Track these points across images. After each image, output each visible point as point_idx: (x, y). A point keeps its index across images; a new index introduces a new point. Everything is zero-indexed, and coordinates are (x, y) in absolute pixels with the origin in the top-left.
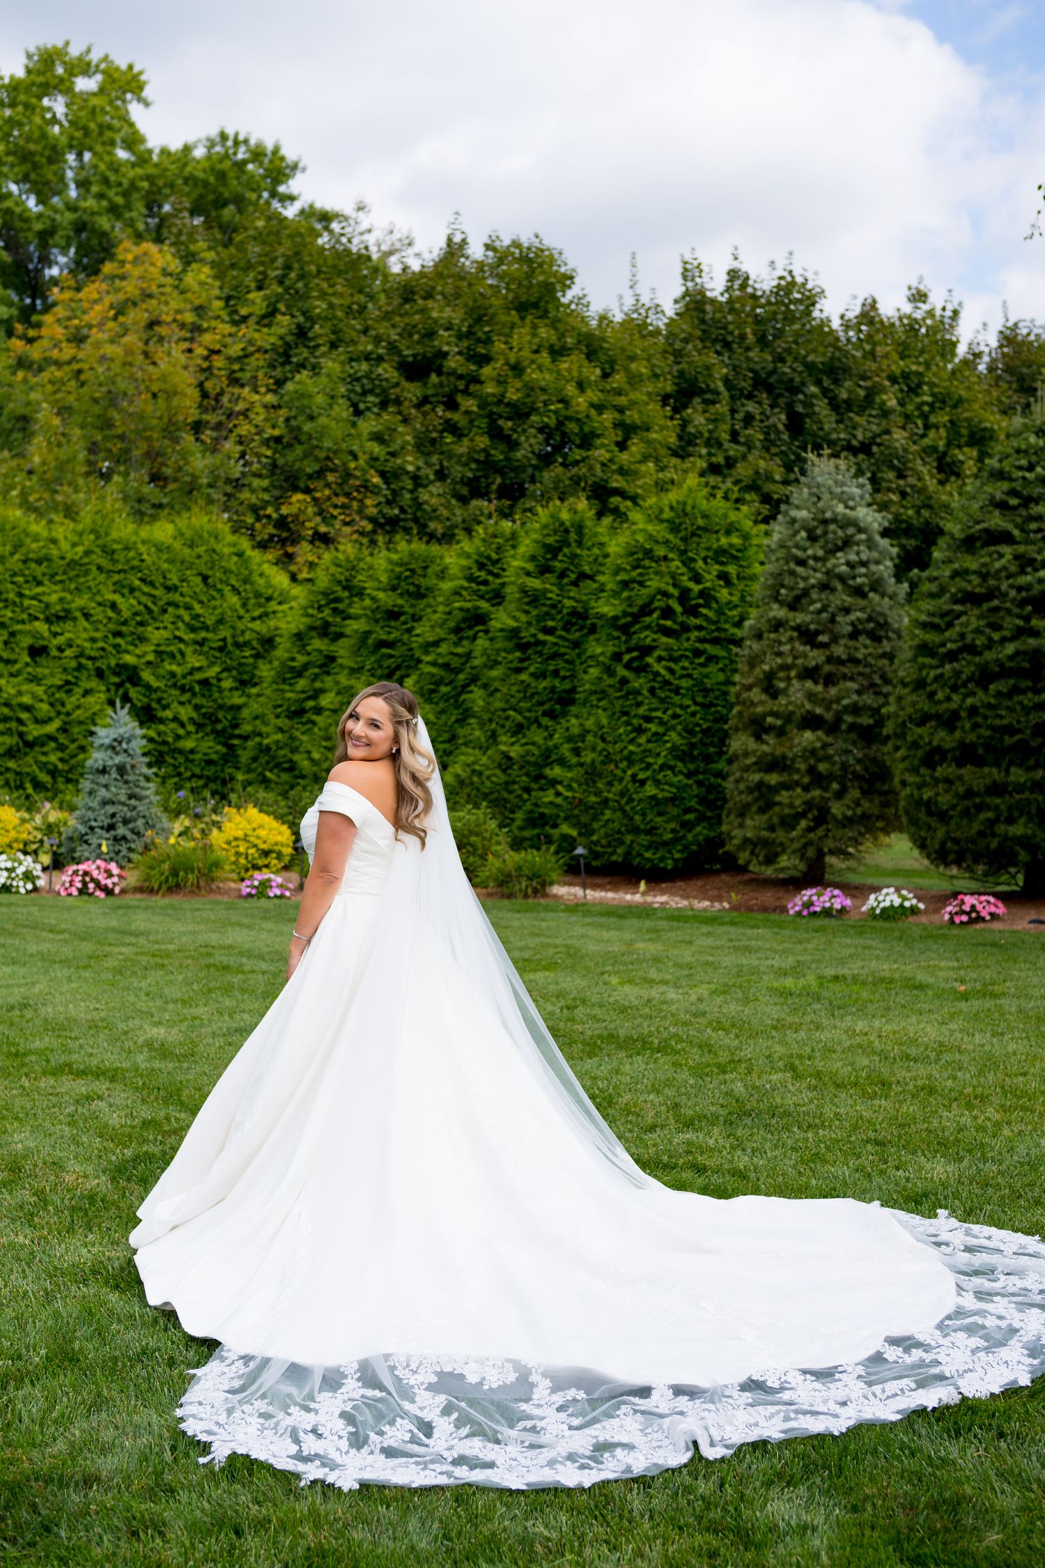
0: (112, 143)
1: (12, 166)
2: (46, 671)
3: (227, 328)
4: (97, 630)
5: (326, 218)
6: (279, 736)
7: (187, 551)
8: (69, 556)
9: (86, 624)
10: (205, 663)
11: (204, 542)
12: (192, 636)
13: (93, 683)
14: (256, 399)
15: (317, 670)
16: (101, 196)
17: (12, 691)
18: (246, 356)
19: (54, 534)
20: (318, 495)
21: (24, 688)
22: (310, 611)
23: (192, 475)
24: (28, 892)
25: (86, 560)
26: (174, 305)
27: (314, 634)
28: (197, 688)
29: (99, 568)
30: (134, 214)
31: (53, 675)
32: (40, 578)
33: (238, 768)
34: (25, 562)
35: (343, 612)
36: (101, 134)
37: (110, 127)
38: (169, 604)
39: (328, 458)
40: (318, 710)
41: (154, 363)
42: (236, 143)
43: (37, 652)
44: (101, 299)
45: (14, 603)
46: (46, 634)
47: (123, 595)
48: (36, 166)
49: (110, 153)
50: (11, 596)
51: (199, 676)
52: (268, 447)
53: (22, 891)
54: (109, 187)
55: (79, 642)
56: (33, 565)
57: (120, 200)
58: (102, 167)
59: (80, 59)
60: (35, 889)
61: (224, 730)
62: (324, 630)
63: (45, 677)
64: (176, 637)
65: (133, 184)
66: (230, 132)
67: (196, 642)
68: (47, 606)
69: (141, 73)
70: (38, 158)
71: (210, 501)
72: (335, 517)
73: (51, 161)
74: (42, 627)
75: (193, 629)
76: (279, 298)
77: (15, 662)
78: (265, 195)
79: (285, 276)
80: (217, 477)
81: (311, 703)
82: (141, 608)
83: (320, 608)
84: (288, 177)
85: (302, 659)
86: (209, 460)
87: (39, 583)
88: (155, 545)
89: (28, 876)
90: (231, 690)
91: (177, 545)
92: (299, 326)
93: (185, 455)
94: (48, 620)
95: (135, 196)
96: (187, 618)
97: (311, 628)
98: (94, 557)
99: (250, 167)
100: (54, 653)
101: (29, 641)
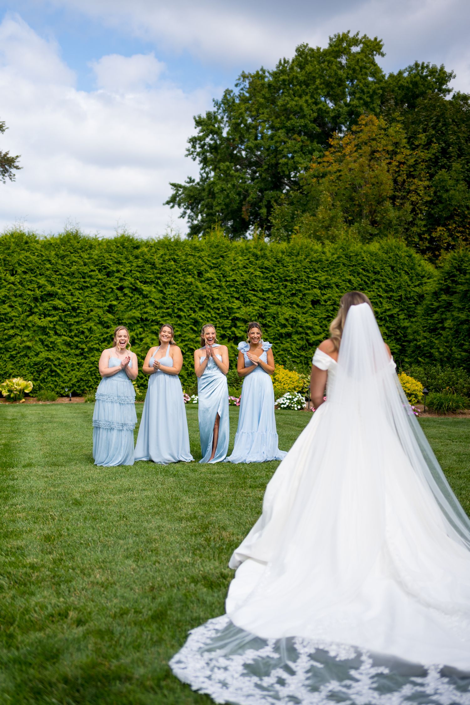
0: (366, 74)
1: (322, 89)
2: (319, 311)
3: (408, 152)
5: (465, 98)
6: (425, 341)
7: (384, 255)
8: (330, 259)
9: (337, 290)
10: (391, 307)
11: (393, 251)
12: (386, 294)
14: (421, 184)
15: (443, 310)
16: (360, 98)
17: (304, 321)
18: (417, 164)
19: (325, 250)
20: (450, 227)
21: (309, 319)
22: (441, 282)
23: (389, 220)
24: (299, 410)
25: (338, 261)
26: (384, 142)
27: (442, 292)
28: (388, 319)
29: (344, 264)
30: (375, 105)
31: (322, 313)
32: (317, 269)
33: (406, 356)
34: (310, 263)
35: (456, 281)
36: (361, 71)
37: (365, 68)
38: (375, 280)
39: (455, 209)
40: (443, 328)
41: (373, 170)
42: (423, 68)
43: (315, 303)
44: (351, 142)
45: (305, 281)
46: (319, 294)
47: (354, 276)
48: (332, 88)
49: (364, 79)
50: (304, 278)
51: (389, 313)
52: (426, 206)
53: (296, 409)
54: (364, 94)
55: (333, 298)
56: (314, 264)
57: (368, 100)
58: (361, 85)
59: (353, 38)
60: (302, 408)
61: (400, 338)
62: (448, 291)
63: (318, 314)
64: (378, 295)
65: (374, 92)
66: (420, 63)
67: (388, 298)
68: (320, 282)
69: (381, 41)
70: (333, 84)
71: (397, 232)
72: (458, 237)
73: (339, 85)
74: (318, 291)
75: (386, 292)
76: (433, 136)
77: (305, 307)
78: (436, 90)
79: (436, 125)
80: (401, 221)
81: (440, 325)
82: (363, 282)
83: (445, 280)
84: (447, 81)
85: (436, 304)
86: (397, 213)
87: (317, 272)
88: (370, 253)
89: (299, 402)
90: (404, 319)
91: (380, 253)
92: (442, 148)
93: (386, 211)
94: (320, 288)
95: (375, 97)
96: (384, 286)
97: (441, 289)
98: (341, 259)
99: (429, 78)
100: (323, 303)
101: (312, 298)
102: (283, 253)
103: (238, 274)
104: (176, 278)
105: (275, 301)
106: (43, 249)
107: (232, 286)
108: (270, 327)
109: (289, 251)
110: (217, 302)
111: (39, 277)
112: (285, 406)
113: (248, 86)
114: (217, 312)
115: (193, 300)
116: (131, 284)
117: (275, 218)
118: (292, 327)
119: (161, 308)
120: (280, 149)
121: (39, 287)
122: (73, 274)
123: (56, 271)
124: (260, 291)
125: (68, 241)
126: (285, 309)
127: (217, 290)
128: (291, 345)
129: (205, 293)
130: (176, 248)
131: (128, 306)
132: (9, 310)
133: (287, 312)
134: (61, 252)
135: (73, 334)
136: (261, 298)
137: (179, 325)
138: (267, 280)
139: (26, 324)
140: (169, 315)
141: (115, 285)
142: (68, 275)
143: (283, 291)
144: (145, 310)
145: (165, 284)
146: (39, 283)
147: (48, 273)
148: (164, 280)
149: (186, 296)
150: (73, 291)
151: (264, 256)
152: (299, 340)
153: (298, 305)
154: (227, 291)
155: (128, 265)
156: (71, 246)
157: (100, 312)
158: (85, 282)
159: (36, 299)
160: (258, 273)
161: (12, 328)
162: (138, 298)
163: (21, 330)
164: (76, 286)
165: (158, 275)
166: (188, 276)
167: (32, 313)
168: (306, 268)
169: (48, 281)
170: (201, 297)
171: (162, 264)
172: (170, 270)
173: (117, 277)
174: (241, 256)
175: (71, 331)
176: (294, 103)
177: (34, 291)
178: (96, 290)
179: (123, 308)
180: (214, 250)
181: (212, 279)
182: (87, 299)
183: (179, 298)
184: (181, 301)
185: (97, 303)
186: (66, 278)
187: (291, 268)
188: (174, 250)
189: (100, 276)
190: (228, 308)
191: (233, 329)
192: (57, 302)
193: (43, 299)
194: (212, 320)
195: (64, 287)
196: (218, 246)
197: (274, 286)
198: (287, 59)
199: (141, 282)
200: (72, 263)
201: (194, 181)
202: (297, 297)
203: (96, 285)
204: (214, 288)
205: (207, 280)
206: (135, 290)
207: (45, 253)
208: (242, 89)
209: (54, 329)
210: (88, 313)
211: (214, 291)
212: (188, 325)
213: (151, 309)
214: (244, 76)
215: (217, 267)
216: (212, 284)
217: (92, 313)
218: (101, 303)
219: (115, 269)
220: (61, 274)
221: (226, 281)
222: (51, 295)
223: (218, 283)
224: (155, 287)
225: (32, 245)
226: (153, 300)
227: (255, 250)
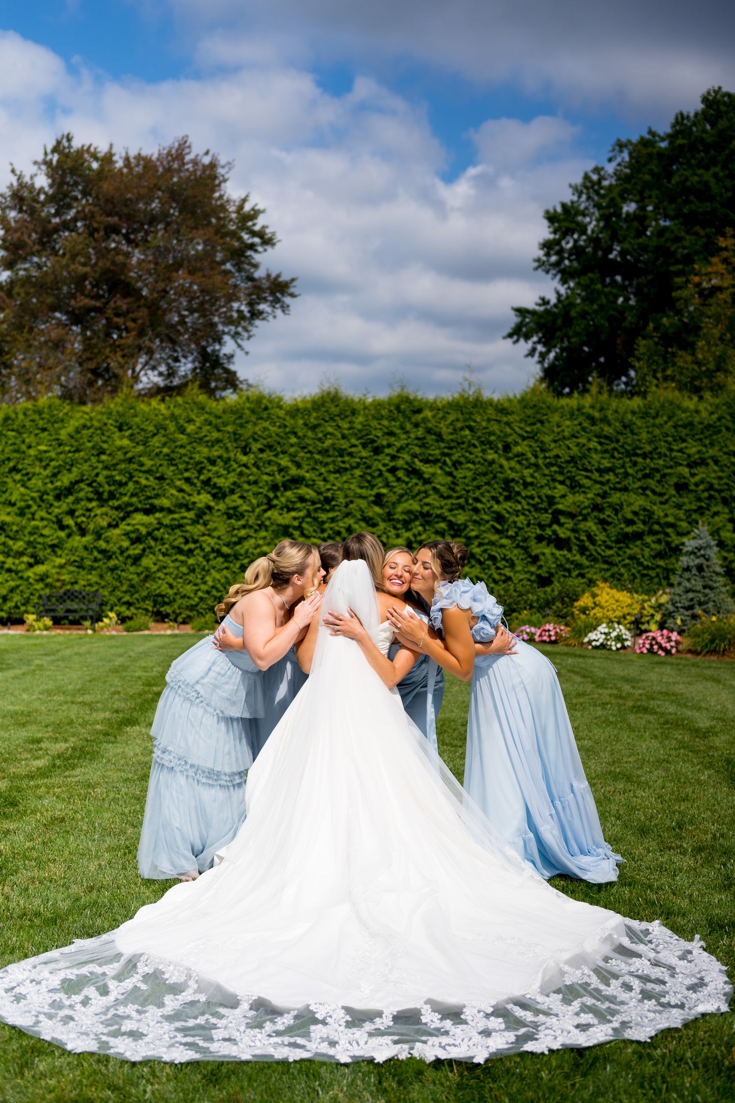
2: (686, 500)
4: (723, 471)
8: (706, 422)
9: (716, 468)
13: (719, 508)
19: (700, 407)
21: (670, 512)
24: (618, 649)
25: (718, 424)
29: (728, 429)
31: (690, 503)
32: (685, 437)
34: (675, 427)
43: (681, 487)
45: (666, 455)
46: (688, 475)
50: (664, 450)
53: (614, 648)
55: (710, 480)
56: (680, 429)
60: (624, 647)
63: (684, 504)
68: (689, 456)
74: (685, 471)
77: (665, 494)
87: (684, 441)
89: (619, 638)
94: (689, 466)
98: (724, 421)
100: (693, 487)
101: (675, 480)
102: (633, 413)
103: (564, 447)
104: (471, 453)
105: (618, 486)
106: (288, 418)
107: (551, 464)
108: (609, 523)
109: (643, 410)
110: (530, 488)
111: (281, 456)
112: (598, 644)
113: (627, 158)
114: (531, 502)
115: (496, 486)
116: (407, 463)
117: (639, 360)
118: (644, 523)
119: (449, 497)
120: (672, 249)
121: (281, 470)
122: (327, 451)
123: (304, 448)
124: (597, 470)
125: (323, 405)
126: (633, 497)
127: (531, 471)
128: (642, 550)
129: (513, 475)
130: (474, 410)
131: (401, 496)
132: (240, 502)
133: (638, 502)
134: (312, 420)
135: (325, 535)
136: (596, 482)
137: (475, 522)
138: (607, 455)
139: (263, 523)
140: (461, 507)
141: (384, 465)
142: (319, 452)
143: (630, 471)
144: (427, 500)
145: (456, 464)
146: (279, 465)
147: (292, 450)
148: (454, 458)
149: (485, 479)
150: (326, 475)
151: (605, 420)
152: (654, 542)
153: (654, 492)
154: (546, 472)
155: (404, 436)
156: (327, 411)
157: (363, 504)
158: (343, 462)
159: (275, 488)
160: (593, 444)
161: (244, 527)
162: (416, 484)
163: (256, 531)
164: (331, 467)
165: (446, 451)
166: (489, 451)
167: (271, 507)
168: (667, 435)
169: (292, 461)
170: (507, 482)
171: (452, 434)
172: (463, 443)
173: (388, 455)
174: (570, 419)
175: (323, 531)
176: (696, 178)
177: (273, 475)
178: (358, 472)
179: (394, 498)
180: (529, 412)
181: (523, 454)
182: (346, 486)
183: (475, 483)
184: (479, 487)
185: (359, 491)
186: (317, 457)
187: (644, 436)
188: (471, 413)
189: (364, 454)
190: (547, 496)
191: (555, 527)
192: (303, 491)
193: (286, 487)
194: (524, 514)
195: (314, 469)
196: (535, 406)
197: (618, 463)
198: (685, 113)
199: (421, 461)
200: (325, 436)
201: (548, 303)
202: (652, 478)
203: (358, 466)
204: (527, 468)
205: (517, 455)
206: (414, 472)
207: (290, 422)
208: (619, 165)
209: (300, 528)
210: (347, 505)
211: (526, 472)
212: (488, 522)
213: (435, 500)
214: (621, 146)
215: (533, 438)
216: (524, 462)
217: (351, 506)
218: (364, 492)
219: (385, 443)
220: (310, 452)
221: (545, 458)
222: (297, 481)
223: (533, 460)
224: (441, 468)
225: (272, 411)
226: (438, 486)
227: (591, 411)
